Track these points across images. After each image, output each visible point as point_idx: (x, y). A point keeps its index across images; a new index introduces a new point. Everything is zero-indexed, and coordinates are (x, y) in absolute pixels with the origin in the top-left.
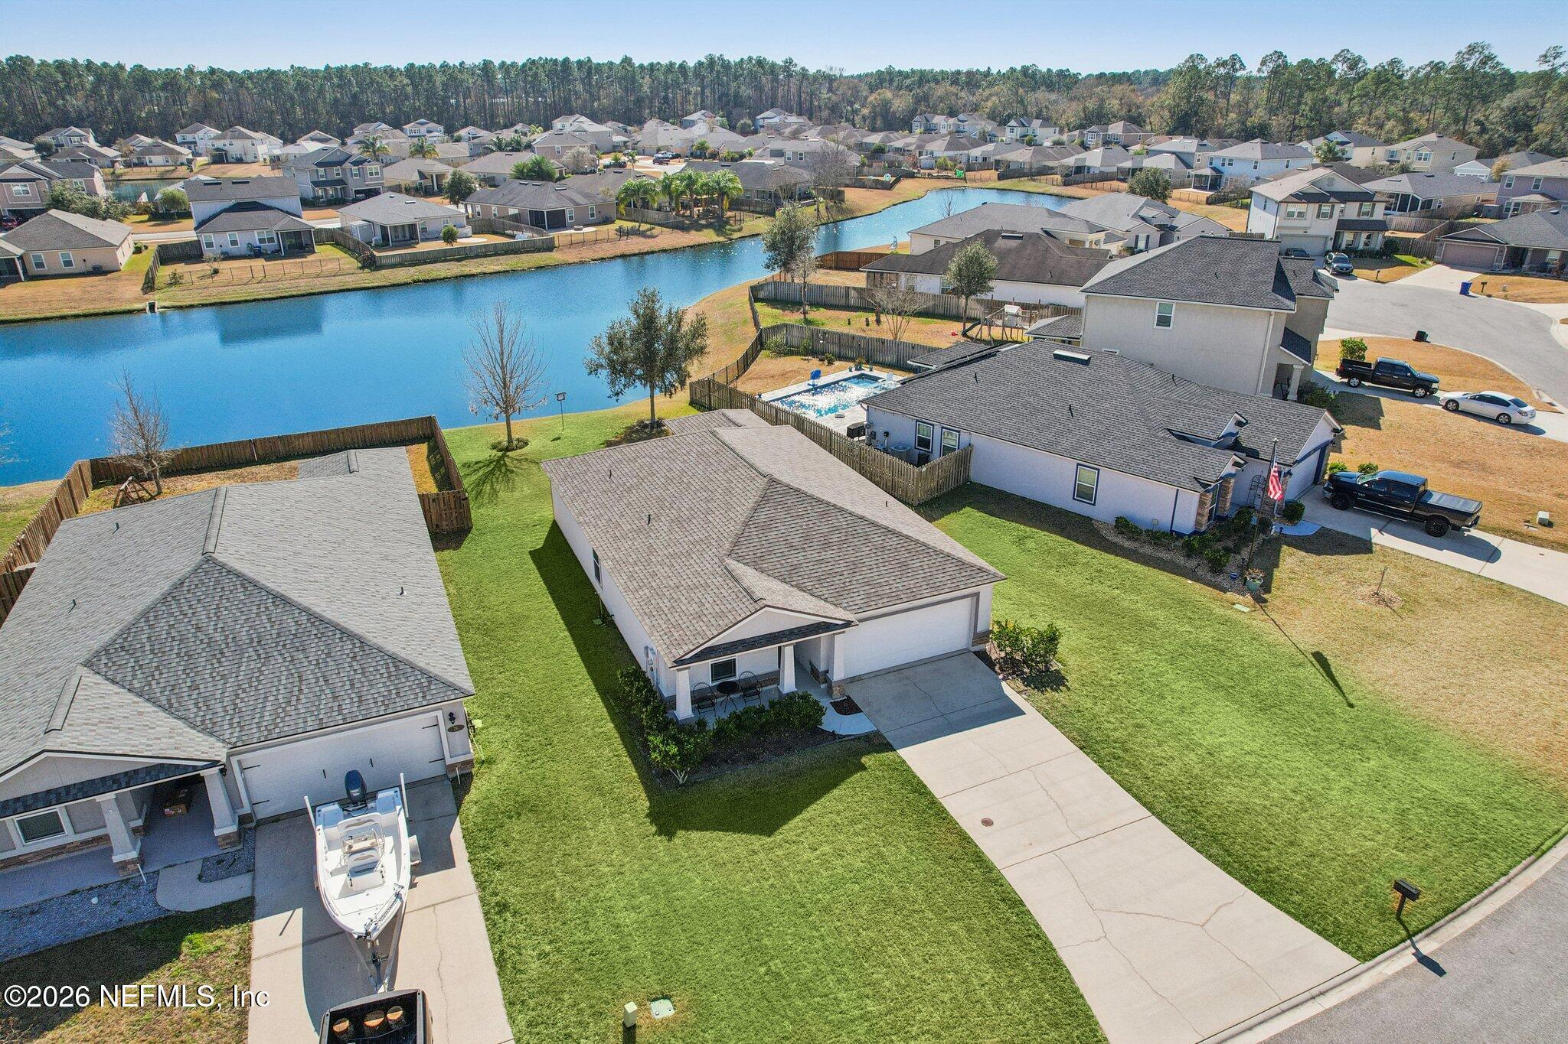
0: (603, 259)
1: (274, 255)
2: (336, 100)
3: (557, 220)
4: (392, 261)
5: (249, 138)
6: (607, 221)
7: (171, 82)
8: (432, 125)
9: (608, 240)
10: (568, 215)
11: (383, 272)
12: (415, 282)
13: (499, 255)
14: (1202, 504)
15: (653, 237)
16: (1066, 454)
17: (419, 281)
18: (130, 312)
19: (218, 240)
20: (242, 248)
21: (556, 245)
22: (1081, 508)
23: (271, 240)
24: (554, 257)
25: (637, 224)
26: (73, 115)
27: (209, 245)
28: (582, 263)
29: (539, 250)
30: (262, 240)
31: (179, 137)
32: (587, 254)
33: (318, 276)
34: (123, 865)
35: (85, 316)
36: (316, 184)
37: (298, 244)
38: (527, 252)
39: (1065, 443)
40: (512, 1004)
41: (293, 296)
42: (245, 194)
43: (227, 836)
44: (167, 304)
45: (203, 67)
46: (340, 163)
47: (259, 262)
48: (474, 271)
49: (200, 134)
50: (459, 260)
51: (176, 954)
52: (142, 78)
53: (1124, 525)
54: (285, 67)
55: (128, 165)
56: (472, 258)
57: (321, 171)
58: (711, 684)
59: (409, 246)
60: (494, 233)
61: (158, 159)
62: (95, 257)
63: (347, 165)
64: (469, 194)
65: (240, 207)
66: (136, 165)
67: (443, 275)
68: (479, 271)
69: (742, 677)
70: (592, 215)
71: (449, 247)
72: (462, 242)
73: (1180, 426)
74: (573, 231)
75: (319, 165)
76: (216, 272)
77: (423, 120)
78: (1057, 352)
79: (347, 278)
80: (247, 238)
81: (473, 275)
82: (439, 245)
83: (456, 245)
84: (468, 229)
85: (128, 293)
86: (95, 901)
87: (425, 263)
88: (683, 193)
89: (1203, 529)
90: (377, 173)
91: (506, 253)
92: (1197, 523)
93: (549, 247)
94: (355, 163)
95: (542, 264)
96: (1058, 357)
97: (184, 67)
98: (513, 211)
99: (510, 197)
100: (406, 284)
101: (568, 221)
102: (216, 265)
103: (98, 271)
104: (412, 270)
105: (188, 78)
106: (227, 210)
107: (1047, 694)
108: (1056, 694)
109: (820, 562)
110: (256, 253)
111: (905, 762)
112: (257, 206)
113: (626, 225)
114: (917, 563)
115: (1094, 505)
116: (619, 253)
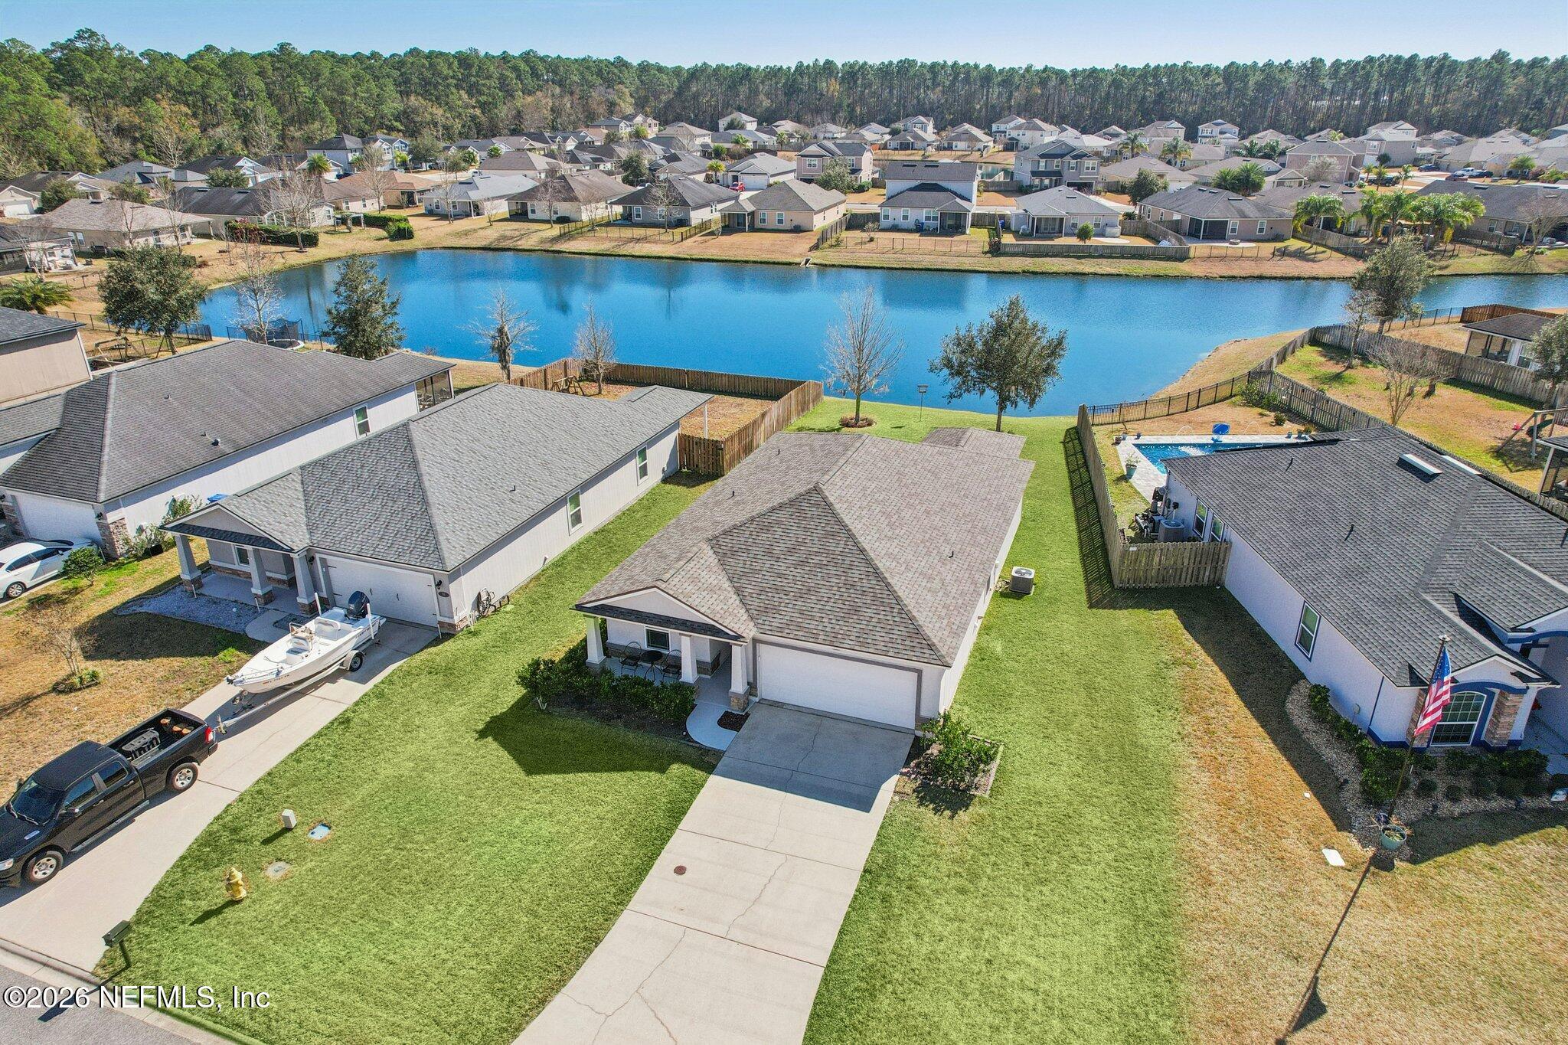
0: (1234, 277)
1: (932, 233)
2: (1144, 97)
3: (1215, 231)
4: (1016, 250)
5: (1041, 129)
6: (1278, 238)
7: (1008, 78)
8: (1228, 126)
9: (1256, 259)
10: (1230, 227)
11: (1002, 259)
12: (1024, 272)
13: (1124, 258)
14: (1420, 709)
15: (1313, 261)
16: (1298, 583)
17: (1028, 272)
18: (790, 264)
19: (896, 214)
20: (910, 223)
21: (1192, 254)
23: (935, 218)
24: (1184, 268)
25: (1309, 245)
26: (927, 106)
27: (886, 217)
28: (1207, 278)
29: (1169, 258)
30: (928, 218)
32: (1218, 269)
33: (945, 254)
35: (761, 263)
37: (952, 225)
38: (1155, 259)
39: (1308, 569)
41: (913, 269)
42: (930, 177)
44: (816, 261)
45: (1039, 67)
47: (916, 236)
48: (1087, 270)
49: (1012, 124)
50: (1079, 258)
52: (988, 76)
53: (1321, 699)
54: (1109, 66)
56: (1094, 257)
57: (1042, 163)
58: (644, 647)
59: (1051, 239)
60: (1147, 237)
62: (798, 218)
64: (1147, 196)
65: (923, 188)
66: (945, 149)
67: (1055, 269)
68: (1092, 270)
69: (669, 653)
70: (1261, 230)
71: (1081, 243)
72: (1095, 241)
74: (1227, 244)
75: (1043, 156)
76: (872, 240)
77: (1220, 121)
78: (1410, 457)
79: (967, 261)
80: (921, 214)
81: (1084, 274)
82: (1073, 241)
83: (1088, 243)
84: (1118, 230)
85: (796, 249)
87: (1047, 256)
88: (1385, 216)
89: (1417, 744)
90: (1093, 168)
91: (1133, 257)
92: (1408, 733)
93: (1182, 257)
94: (1075, 157)
95: (1162, 272)
96: (1404, 464)
97: (1024, 67)
98: (1177, 217)
99: (1180, 202)
100: (1015, 273)
101: (1229, 233)
102: (872, 234)
103: (797, 230)
104: (1029, 260)
105: (1023, 76)
106: (911, 189)
107: (922, 809)
108: (931, 814)
109: (779, 575)
110: (920, 229)
111: (702, 786)
112: (936, 188)
113: (1294, 244)
114: (870, 613)
115: (1310, 659)
116: (1257, 273)
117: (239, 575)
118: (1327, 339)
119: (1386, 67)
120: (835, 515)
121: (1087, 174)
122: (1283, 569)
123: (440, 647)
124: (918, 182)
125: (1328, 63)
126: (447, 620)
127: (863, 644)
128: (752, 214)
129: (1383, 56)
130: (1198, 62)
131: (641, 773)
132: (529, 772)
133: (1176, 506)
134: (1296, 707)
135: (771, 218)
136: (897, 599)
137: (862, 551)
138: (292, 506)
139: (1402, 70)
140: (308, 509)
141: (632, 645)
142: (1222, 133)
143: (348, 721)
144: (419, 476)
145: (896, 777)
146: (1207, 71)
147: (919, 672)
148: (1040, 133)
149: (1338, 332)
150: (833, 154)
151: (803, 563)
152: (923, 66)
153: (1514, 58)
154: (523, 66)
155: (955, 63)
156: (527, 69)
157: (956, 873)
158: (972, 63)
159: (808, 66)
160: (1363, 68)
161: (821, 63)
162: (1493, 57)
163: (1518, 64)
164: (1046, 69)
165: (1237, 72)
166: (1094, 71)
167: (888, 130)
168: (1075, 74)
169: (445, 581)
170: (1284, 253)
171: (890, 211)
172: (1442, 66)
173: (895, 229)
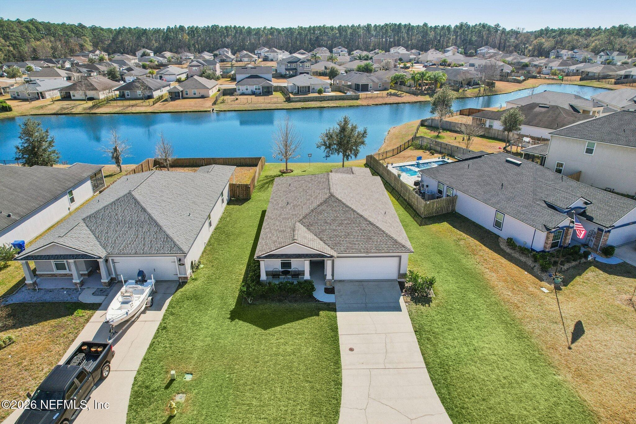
0: (377, 105)
1: (259, 95)
2: (311, 39)
3: (365, 88)
4: (297, 99)
5: (276, 52)
6: (386, 89)
7: (258, 32)
8: (343, 49)
9: (382, 97)
10: (369, 86)
11: (292, 103)
12: (302, 108)
13: (337, 100)
14: (547, 238)
15: (400, 97)
16: (492, 205)
17: (304, 108)
18: (206, 111)
19: (243, 88)
20: (249, 91)
21: (360, 97)
22: (495, 231)
23: (259, 89)
24: (359, 102)
25: (397, 91)
26: (227, 44)
27: (239, 90)
28: (368, 105)
29: (353, 99)
30: (256, 89)
31: (256, 52)
32: (371, 102)
33: (269, 103)
34: (76, 284)
35: (193, 112)
36: (286, 69)
37: (267, 91)
38: (348, 100)
39: (494, 200)
40: (145, 359)
41: (258, 110)
42: (254, 73)
43: (105, 283)
44: (217, 109)
45: (269, 27)
46: (296, 62)
47: (253, 97)
48: (325, 106)
49: (263, 50)
50: (321, 101)
51: (72, 314)
52: (249, 30)
53: (511, 242)
54: (296, 27)
55: (237, 61)
56: (326, 100)
57: (289, 65)
58: (280, 269)
59: (306, 94)
60: (340, 91)
61: (246, 59)
62: (203, 92)
63: (298, 63)
64: (335, 76)
65: (252, 77)
66: (239, 61)
67: (313, 106)
68: (327, 106)
69: (294, 270)
70: (380, 87)
71: (319, 96)
72: (325, 94)
73: (550, 200)
74: (370, 93)
75: (289, 62)
76: (237, 99)
77: (340, 47)
78: (509, 159)
79: (279, 105)
80: (254, 88)
81: (324, 107)
82: (316, 95)
83: (322, 95)
84: (330, 89)
85: (207, 105)
86: (65, 292)
87: (308, 101)
88: (419, 80)
89: (547, 250)
90: (308, 67)
91: (340, 99)
92: (545, 247)
93: (357, 98)
94: (301, 62)
95: (352, 105)
96: (508, 161)
97: (263, 27)
98: (349, 83)
99: (349, 78)
100: (299, 109)
101: (369, 88)
102: (237, 97)
103: (203, 97)
104: (302, 103)
105: (263, 31)
106: (247, 78)
107: (418, 306)
108: (422, 307)
109: (334, 230)
110: (253, 93)
111: (336, 317)
112: (257, 77)
113: (393, 91)
114: (376, 238)
115: (501, 230)
116: (384, 102)
117: (56, 276)
118: (426, 124)
119: (392, 27)
120: (344, 204)
121: (306, 69)
122: (485, 201)
123: (184, 288)
124: (250, 75)
125: (373, 25)
126: (183, 276)
127: (379, 251)
128: (182, 91)
129: (390, 23)
130: (328, 25)
131: (310, 318)
132: (265, 329)
133: (427, 186)
134: (503, 246)
135: (191, 92)
136: (383, 231)
137: (361, 216)
138: (89, 238)
139: (397, 29)
140: (97, 238)
141: (274, 270)
142: (341, 51)
143: (165, 328)
144: (149, 215)
145: (402, 297)
146: (332, 28)
147: (400, 257)
148: (276, 54)
149: (430, 121)
150: (204, 65)
151: (341, 224)
152: (222, 27)
153: (429, 25)
154: (31, 26)
155: (235, 26)
156: (34, 28)
157: (444, 324)
158: (242, 26)
159: (172, 28)
160: (385, 28)
161: (178, 27)
162: (423, 25)
163: (431, 27)
164: (272, 28)
165: (343, 29)
166: (290, 29)
167: (212, 54)
168: (283, 30)
169: (182, 258)
170: (391, 95)
171: (240, 87)
172: (409, 27)
173: (243, 94)
